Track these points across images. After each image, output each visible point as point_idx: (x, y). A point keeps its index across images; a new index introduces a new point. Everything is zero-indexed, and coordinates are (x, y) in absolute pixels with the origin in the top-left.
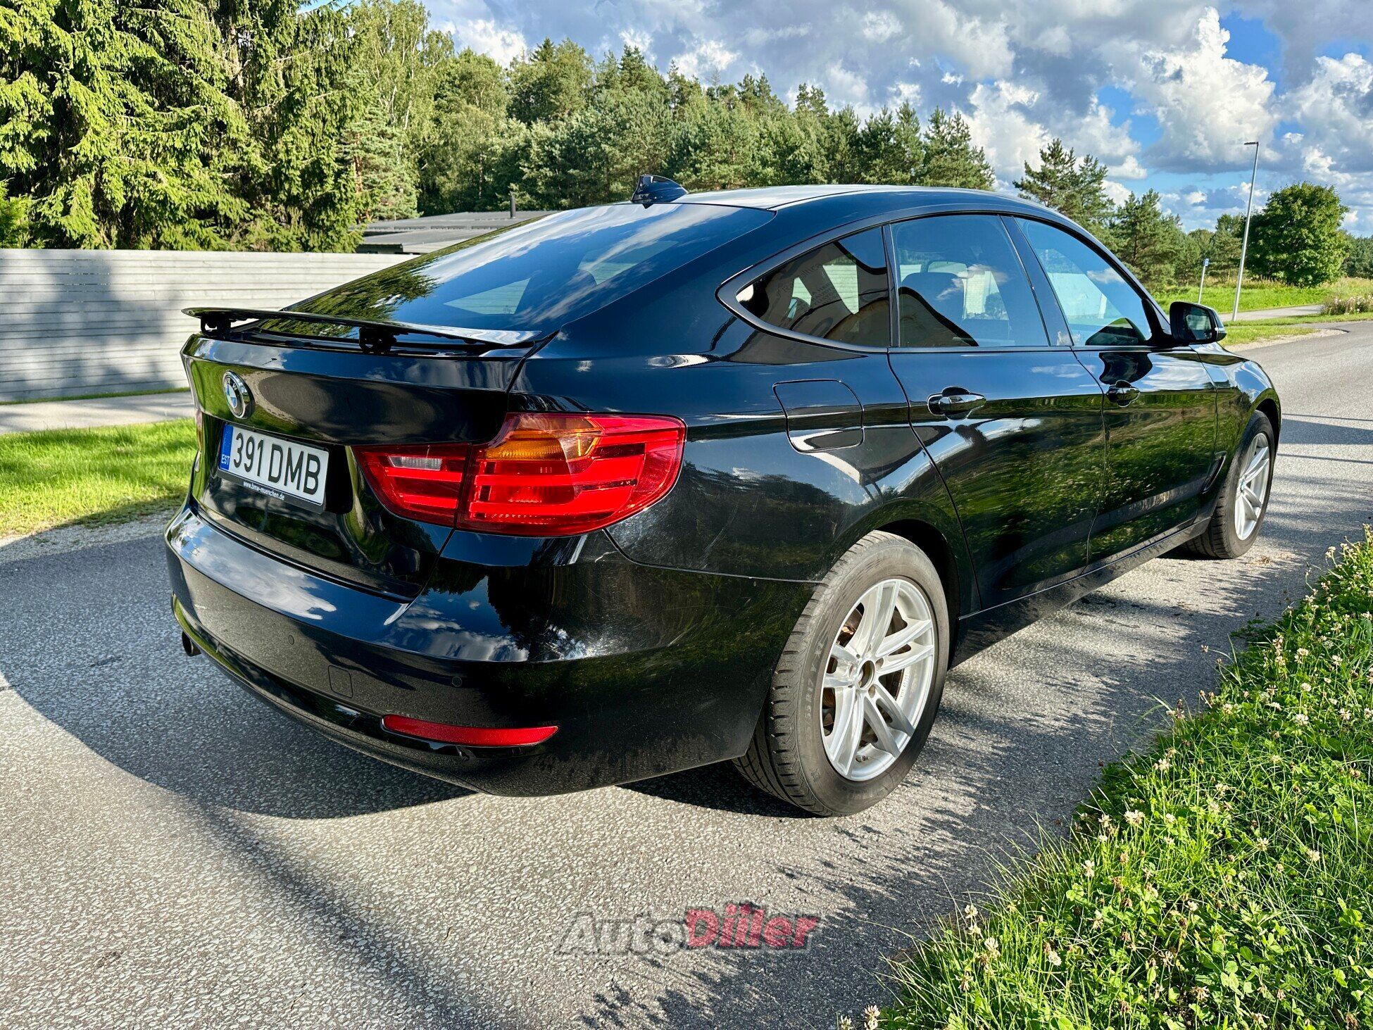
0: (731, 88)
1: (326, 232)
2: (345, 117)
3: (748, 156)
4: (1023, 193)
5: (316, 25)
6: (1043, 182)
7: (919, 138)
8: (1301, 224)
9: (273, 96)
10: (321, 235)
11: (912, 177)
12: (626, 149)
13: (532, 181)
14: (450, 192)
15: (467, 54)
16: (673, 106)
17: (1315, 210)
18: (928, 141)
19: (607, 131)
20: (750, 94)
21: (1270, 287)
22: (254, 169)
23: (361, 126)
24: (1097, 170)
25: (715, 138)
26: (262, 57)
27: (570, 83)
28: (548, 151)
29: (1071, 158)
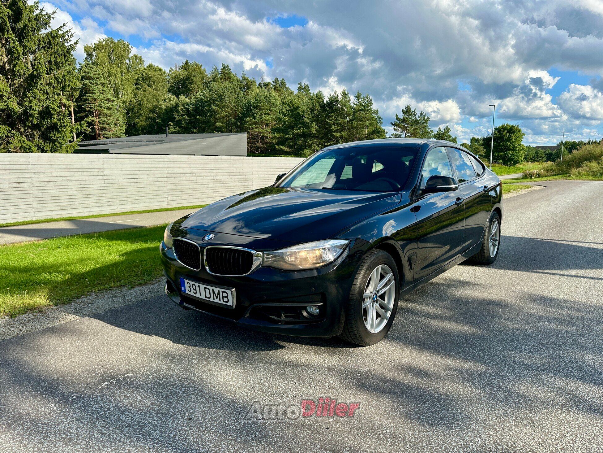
0: (269, 83)
1: (54, 143)
2: (65, 85)
3: (277, 111)
4: (395, 127)
5: (50, 40)
6: (403, 123)
7: (350, 104)
8: (507, 140)
9: (24, 74)
10: (51, 144)
11: (348, 121)
12: (223, 107)
13: (180, 121)
14: (141, 126)
15: (151, 66)
16: (244, 90)
17: (512, 135)
18: (355, 106)
19: (214, 100)
20: (278, 86)
21: (497, 166)
22: (12, 110)
23: (99, 96)
24: (426, 117)
25: (263, 104)
26: (15, 53)
27: (197, 79)
28: (187, 108)
29: (414, 113)
